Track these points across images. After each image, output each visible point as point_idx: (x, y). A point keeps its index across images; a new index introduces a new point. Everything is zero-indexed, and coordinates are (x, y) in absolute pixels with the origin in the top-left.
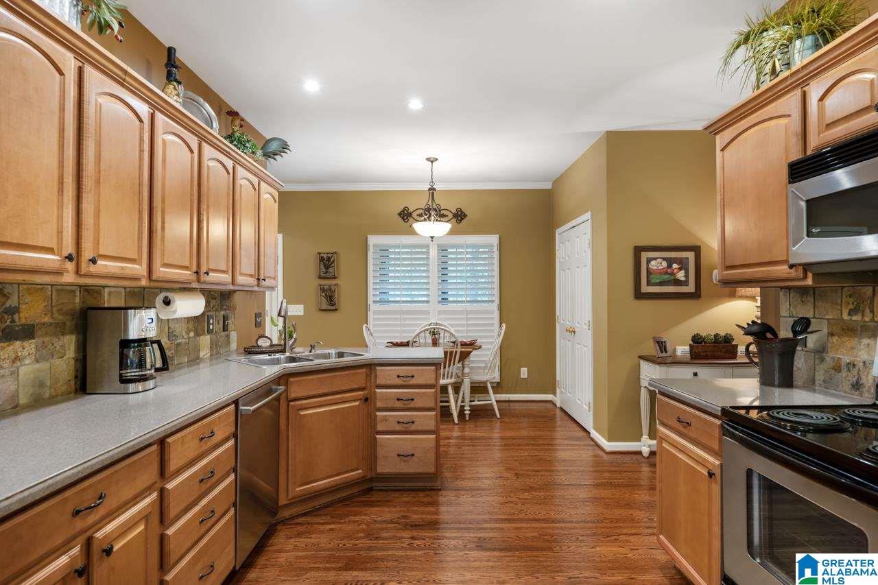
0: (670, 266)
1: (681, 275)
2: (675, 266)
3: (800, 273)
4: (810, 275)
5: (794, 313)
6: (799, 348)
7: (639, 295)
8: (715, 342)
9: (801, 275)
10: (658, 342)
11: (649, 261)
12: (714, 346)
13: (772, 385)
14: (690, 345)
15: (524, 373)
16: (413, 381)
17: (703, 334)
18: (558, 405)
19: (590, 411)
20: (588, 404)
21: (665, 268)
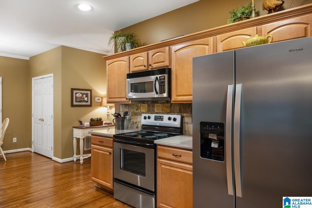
0: (83, 96)
1: (86, 99)
2: (84, 96)
3: (128, 101)
4: (130, 101)
5: (124, 110)
6: (125, 119)
7: (73, 105)
8: (97, 121)
9: (129, 101)
10: (80, 121)
11: (76, 93)
12: (97, 122)
13: (120, 129)
14: (90, 122)
15: (15, 140)
17: (94, 118)
18: (33, 151)
19: (52, 150)
20: (51, 148)
21: (81, 96)
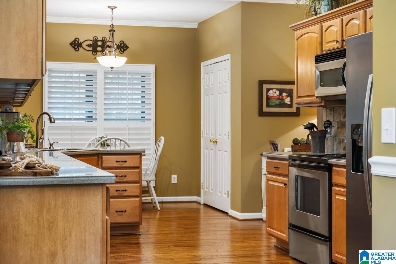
0: (281, 94)
1: (288, 101)
2: (284, 94)
5: (328, 119)
6: (327, 136)
7: (262, 114)
8: (306, 144)
9: (321, 101)
10: (273, 143)
11: (268, 90)
12: (306, 146)
14: (292, 146)
15: (174, 179)
16: (126, 165)
17: (300, 139)
18: (202, 203)
19: (228, 197)
20: (226, 193)
21: (278, 95)
